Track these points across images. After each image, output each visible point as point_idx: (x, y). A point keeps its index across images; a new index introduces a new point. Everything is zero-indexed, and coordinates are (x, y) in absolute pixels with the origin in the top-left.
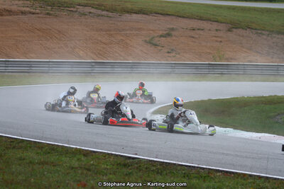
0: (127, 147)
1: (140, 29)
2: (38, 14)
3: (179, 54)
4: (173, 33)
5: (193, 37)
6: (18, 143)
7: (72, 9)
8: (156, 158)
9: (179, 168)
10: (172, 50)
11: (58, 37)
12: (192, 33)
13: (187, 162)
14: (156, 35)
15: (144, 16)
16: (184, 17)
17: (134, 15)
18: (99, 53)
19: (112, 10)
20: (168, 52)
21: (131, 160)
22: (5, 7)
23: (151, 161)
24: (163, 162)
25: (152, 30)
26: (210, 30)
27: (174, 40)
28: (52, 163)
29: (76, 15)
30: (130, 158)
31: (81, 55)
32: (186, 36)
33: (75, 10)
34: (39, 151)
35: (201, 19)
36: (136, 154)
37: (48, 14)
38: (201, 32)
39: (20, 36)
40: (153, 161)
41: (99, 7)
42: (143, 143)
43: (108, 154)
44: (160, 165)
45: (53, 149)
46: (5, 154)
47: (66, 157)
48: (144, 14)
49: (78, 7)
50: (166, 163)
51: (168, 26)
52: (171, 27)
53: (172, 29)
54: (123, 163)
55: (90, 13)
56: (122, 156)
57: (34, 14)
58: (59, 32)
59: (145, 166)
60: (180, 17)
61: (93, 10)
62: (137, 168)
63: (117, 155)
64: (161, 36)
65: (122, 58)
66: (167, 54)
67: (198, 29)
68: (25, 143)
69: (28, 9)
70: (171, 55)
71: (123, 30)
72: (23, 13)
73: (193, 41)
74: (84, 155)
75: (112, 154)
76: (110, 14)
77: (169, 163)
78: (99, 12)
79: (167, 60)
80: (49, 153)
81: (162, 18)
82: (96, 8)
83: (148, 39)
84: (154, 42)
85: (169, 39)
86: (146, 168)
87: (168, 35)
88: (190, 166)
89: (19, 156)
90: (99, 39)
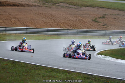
0: (88, 70)
1: (90, 14)
2: (41, 6)
3: (108, 26)
4: (106, 16)
5: (115, 19)
6: (36, 67)
7: (58, 4)
8: (103, 75)
9: (114, 80)
10: (105, 24)
11: (51, 17)
12: (115, 17)
13: (118, 77)
14: (97, 17)
15: (92, 8)
16: (111, 9)
17: (87, 8)
18: (70, 26)
19: (77, 5)
20: (103, 26)
21: (91, 76)
22: (26, 3)
23: (101, 76)
24: (107, 77)
25: (96, 15)
26: (123, 15)
27: (106, 20)
28: (54, 76)
29: (59, 7)
30: (90, 75)
31: (62, 26)
32: (112, 18)
33: (59, 5)
34: (47, 71)
35: (119, 10)
36: (93, 73)
37: (46, 6)
38: (119, 16)
39: (33, 17)
40: (102, 76)
41: (71, 3)
42: (95, 68)
43: (80, 73)
44: (105, 78)
45: (53, 70)
46: (30, 71)
47: (60, 74)
48: (92, 7)
49: (61, 3)
50: (108, 77)
51: (103, 13)
52: (105, 13)
53: (105, 15)
54: (87, 77)
55: (66, 6)
56: (86, 74)
57: (39, 6)
58: (52, 15)
59: (98, 79)
60: (109, 9)
61: (67, 5)
62: (94, 80)
63: (84, 73)
64: (100, 18)
65: (81, 28)
66: (103, 27)
67: (118, 15)
68: (39, 67)
69: (36, 4)
70: (105, 27)
71: (82, 15)
72: (35, 6)
73: (115, 21)
74: (68, 73)
75: (82, 73)
76: (76, 7)
77: (109, 78)
78: (70, 6)
79: (103, 29)
80: (51, 72)
81: (100, 9)
82: (69, 4)
83: (93, 19)
84: (96, 21)
85: (103, 19)
86: (99, 80)
87: (103, 17)
88: (119, 79)
89: (37, 73)
90: (70, 18)
